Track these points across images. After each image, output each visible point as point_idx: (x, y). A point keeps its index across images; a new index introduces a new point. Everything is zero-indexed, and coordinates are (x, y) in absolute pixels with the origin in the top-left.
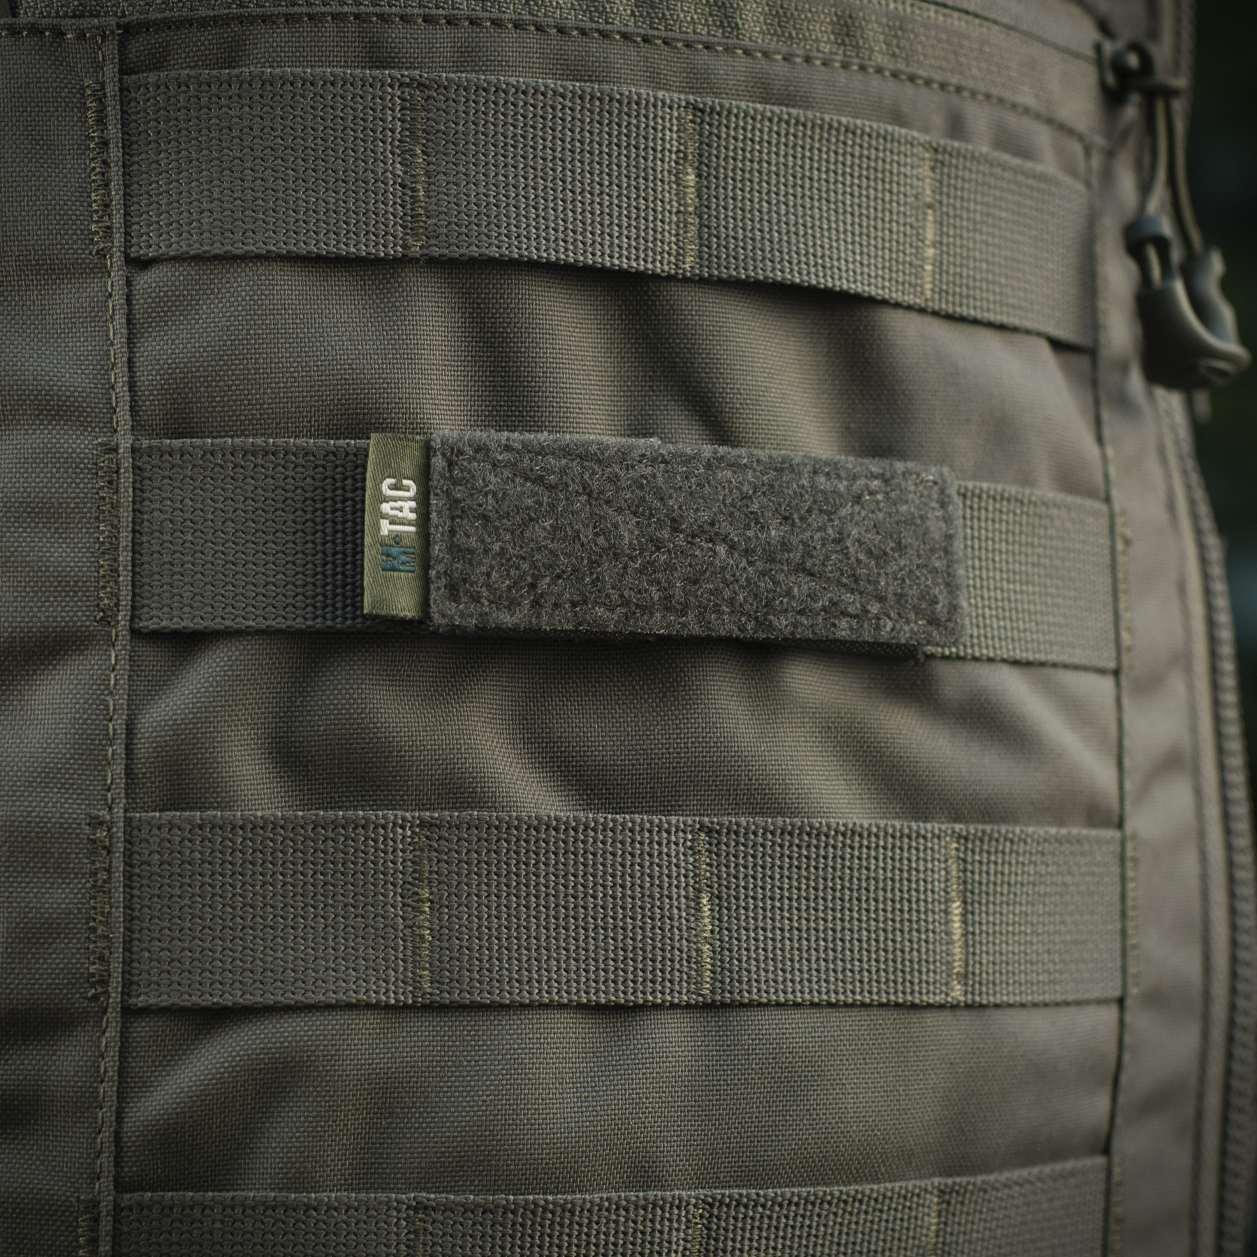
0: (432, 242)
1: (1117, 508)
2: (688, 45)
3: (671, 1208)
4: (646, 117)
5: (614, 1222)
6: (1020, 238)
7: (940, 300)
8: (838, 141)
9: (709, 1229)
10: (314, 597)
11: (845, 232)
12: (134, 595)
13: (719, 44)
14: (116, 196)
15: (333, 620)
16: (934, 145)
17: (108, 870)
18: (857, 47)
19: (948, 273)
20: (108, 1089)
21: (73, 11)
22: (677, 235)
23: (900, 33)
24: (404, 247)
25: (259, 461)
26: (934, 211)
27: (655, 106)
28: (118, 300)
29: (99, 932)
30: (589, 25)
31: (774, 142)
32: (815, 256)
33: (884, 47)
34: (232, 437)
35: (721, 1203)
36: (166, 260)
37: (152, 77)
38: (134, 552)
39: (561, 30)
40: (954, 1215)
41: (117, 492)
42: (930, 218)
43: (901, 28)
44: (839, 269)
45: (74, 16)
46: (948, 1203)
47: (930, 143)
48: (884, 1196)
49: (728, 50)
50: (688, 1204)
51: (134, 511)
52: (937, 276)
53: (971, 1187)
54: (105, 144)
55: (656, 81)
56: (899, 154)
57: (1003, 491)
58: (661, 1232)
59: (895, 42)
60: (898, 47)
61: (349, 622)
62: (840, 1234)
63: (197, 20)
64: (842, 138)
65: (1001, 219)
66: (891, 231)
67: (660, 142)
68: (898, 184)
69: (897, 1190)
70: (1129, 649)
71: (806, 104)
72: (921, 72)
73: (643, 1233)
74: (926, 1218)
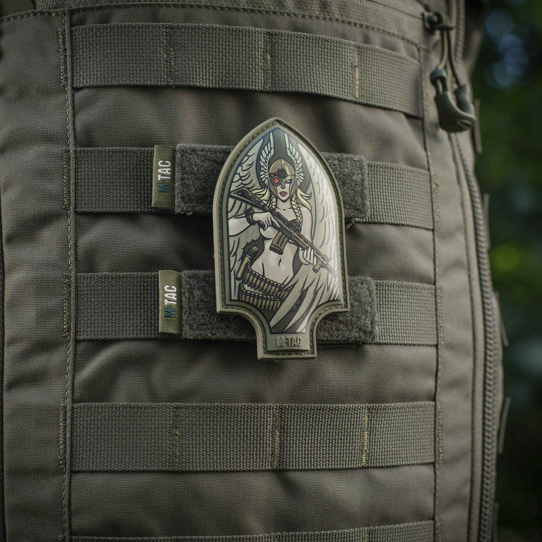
0: (177, 80)
1: (432, 173)
2: (267, 12)
3: (267, 409)
4: (252, 37)
5: (247, 413)
6: (392, 78)
7: (361, 99)
8: (322, 44)
9: (281, 418)
10: (137, 201)
11: (325, 75)
12: (76, 200)
13: (278, 12)
14: (69, 67)
15: (144, 209)
16: (358, 46)
17: (70, 293)
18: (328, 12)
19: (364, 89)
20: (69, 368)
21: (55, 6)
22: (264, 77)
23: (344, 7)
24: (167, 82)
25: (118, 155)
26: (359, 68)
27: (255, 33)
28: (69, 101)
29: (67, 314)
30: (231, 6)
31: (299, 44)
32: (314, 83)
33: (338, 12)
34: (109, 147)
35: (285, 408)
36: (86, 88)
37: (81, 27)
38: (75, 185)
39: (222, 8)
40: (374, 417)
41: (69, 165)
42: (357, 70)
43: (344, 6)
44: (323, 87)
45: (55, 8)
46: (372, 413)
47: (356, 45)
48: (347, 409)
49: (282, 14)
50: (273, 408)
51: (75, 172)
52: (360, 91)
53: (380, 408)
54: (65, 50)
55: (256, 25)
56: (345, 48)
57: (386, 165)
58: (264, 418)
59: (342, 10)
60: (344, 12)
61: (149, 210)
62: (331, 421)
63: (96, 8)
64: (323, 43)
65: (384, 71)
66: (342, 75)
67: (257, 45)
68: (345, 59)
69: (351, 407)
70: (438, 222)
71: (310, 31)
72: (353, 21)
73: (257, 418)
74: (363, 418)
